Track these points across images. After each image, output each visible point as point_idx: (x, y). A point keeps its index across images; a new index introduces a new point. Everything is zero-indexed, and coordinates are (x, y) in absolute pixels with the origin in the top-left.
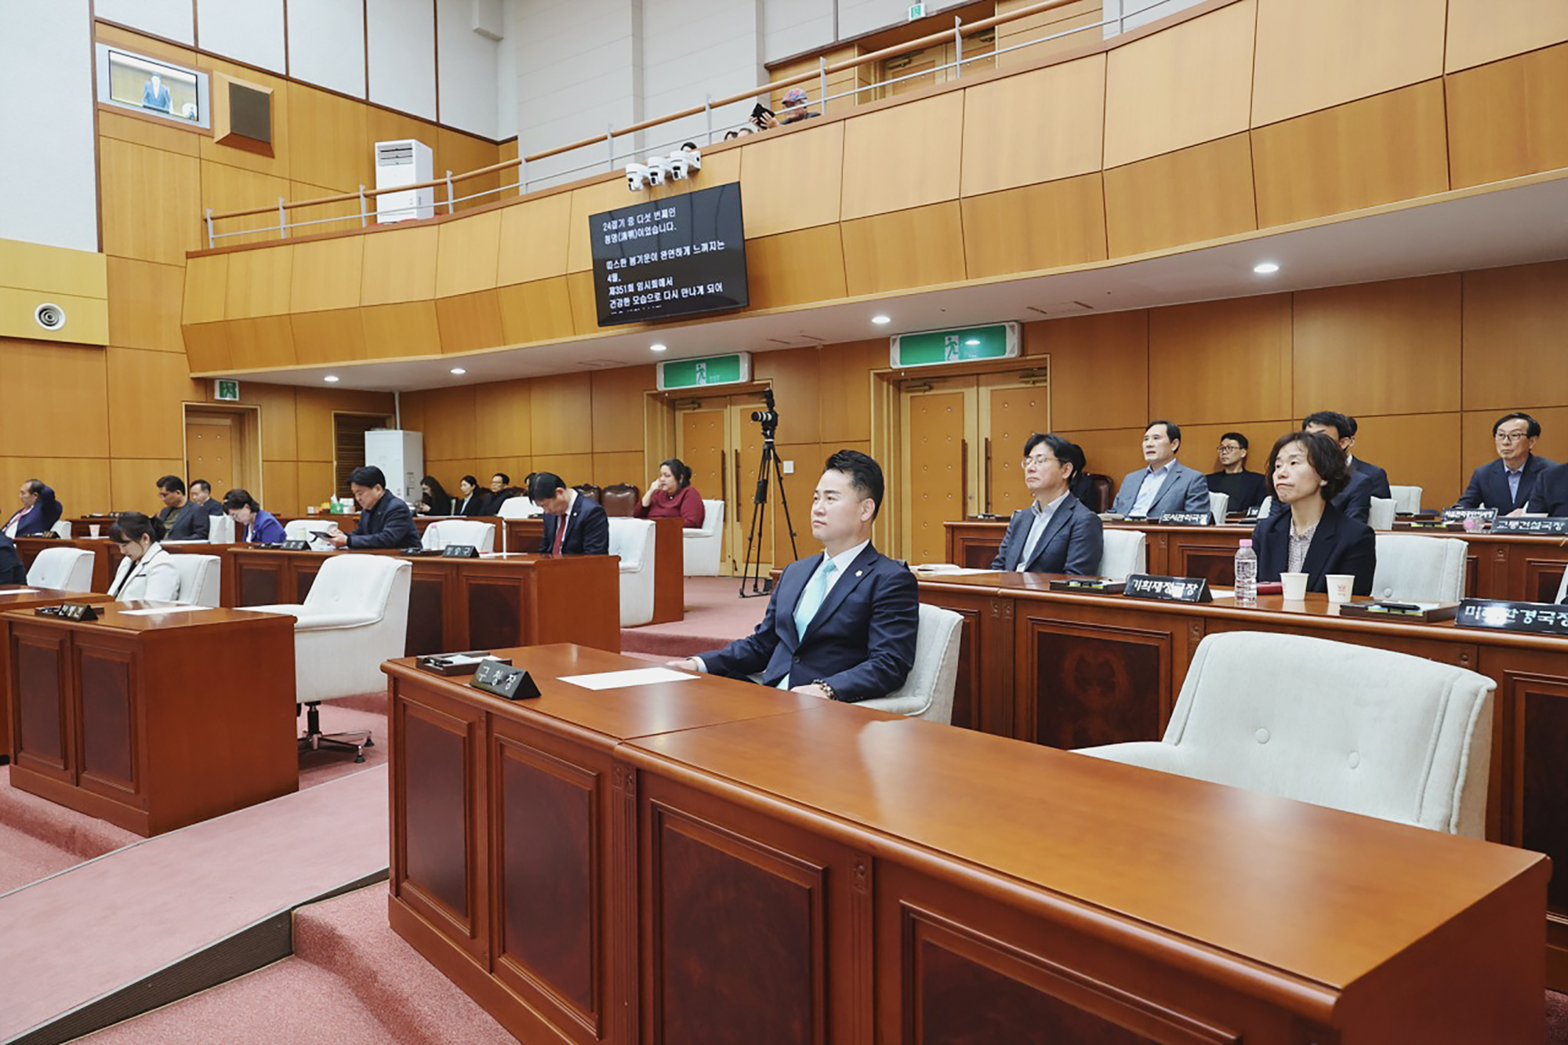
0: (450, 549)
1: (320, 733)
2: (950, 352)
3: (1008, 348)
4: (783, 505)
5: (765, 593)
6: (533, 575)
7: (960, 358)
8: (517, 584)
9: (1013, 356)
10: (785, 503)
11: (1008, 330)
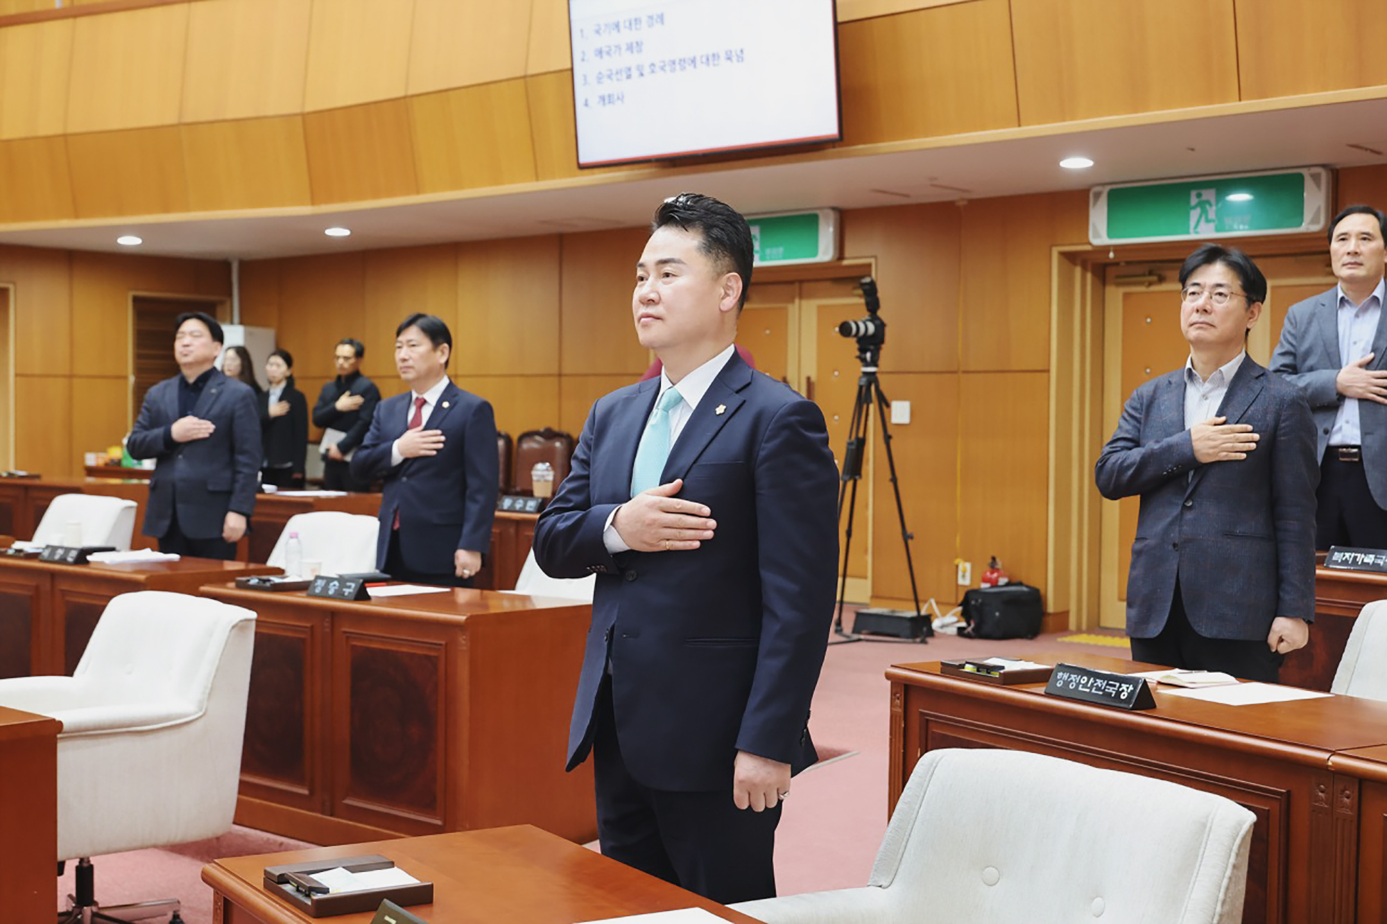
0: (320, 583)
1: (96, 904)
2: (1198, 222)
3: (1308, 214)
4: (891, 485)
5: (856, 637)
6: (463, 640)
7: (1217, 230)
8: (433, 654)
9: (1316, 228)
10: (894, 480)
11: (1309, 183)
